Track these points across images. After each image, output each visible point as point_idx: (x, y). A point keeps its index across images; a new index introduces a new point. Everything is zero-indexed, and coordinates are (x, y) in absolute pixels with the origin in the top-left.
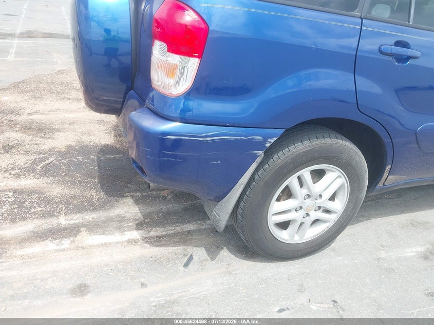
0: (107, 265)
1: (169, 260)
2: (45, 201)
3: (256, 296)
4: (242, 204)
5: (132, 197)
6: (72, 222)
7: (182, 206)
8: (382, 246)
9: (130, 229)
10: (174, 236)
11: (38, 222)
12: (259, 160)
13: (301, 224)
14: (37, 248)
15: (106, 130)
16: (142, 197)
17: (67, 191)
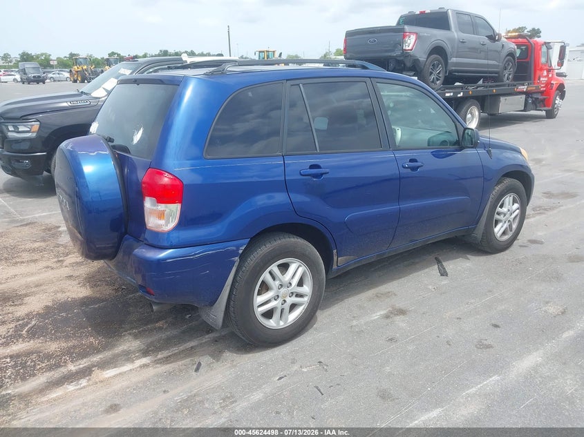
0: (128, 388)
1: (181, 371)
2: (47, 358)
3: (259, 375)
4: (232, 303)
5: (130, 334)
6: (81, 366)
7: (179, 331)
8: (354, 317)
9: (138, 358)
10: (179, 354)
11: (48, 374)
12: (236, 264)
13: (282, 310)
14: (58, 393)
15: (79, 284)
16: (140, 332)
17: (64, 345)
